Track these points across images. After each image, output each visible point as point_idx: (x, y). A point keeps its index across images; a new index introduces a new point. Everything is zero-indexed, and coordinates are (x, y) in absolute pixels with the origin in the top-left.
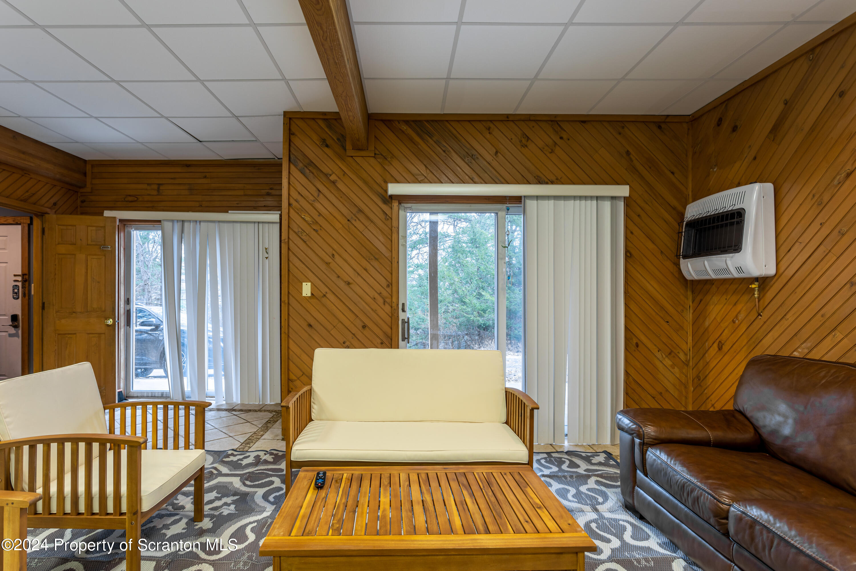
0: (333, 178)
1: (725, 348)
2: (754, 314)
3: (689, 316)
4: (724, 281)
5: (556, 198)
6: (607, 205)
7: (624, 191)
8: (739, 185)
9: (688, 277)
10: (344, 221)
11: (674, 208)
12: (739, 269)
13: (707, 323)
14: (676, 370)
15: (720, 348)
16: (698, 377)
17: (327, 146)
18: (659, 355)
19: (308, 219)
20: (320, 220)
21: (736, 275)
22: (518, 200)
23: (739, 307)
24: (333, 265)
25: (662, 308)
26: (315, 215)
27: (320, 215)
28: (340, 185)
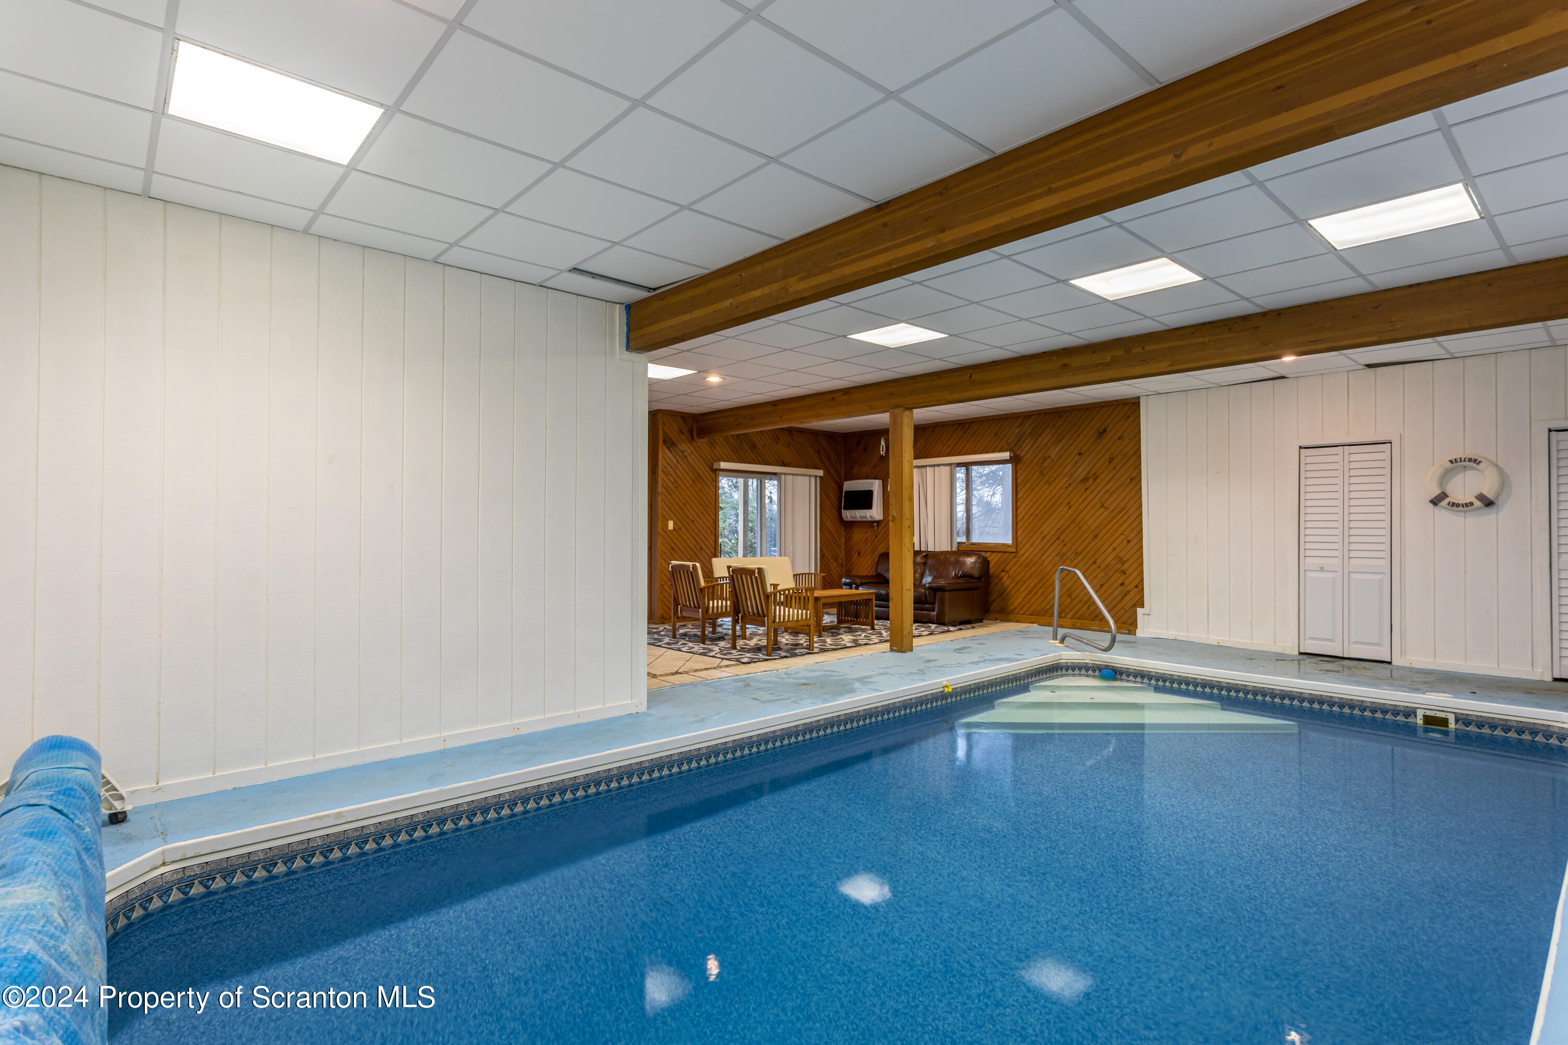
0: (686, 454)
1: (861, 554)
2: (874, 537)
3: (843, 540)
4: (865, 522)
5: (793, 475)
6: (813, 479)
7: (820, 473)
8: (867, 478)
9: (845, 519)
10: (691, 482)
11: (837, 482)
12: (871, 517)
13: (852, 543)
14: (838, 569)
15: (859, 554)
16: (848, 571)
17: (682, 433)
18: (831, 561)
19: (672, 480)
20: (678, 480)
21: (869, 519)
22: (775, 474)
23: (868, 534)
24: (685, 510)
25: (833, 535)
26: (675, 476)
27: (678, 477)
28: (689, 458)
